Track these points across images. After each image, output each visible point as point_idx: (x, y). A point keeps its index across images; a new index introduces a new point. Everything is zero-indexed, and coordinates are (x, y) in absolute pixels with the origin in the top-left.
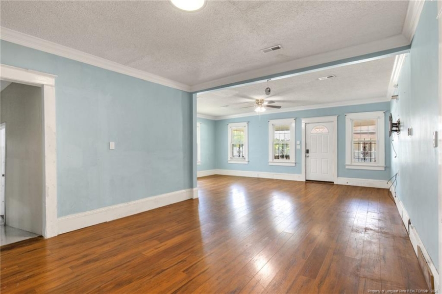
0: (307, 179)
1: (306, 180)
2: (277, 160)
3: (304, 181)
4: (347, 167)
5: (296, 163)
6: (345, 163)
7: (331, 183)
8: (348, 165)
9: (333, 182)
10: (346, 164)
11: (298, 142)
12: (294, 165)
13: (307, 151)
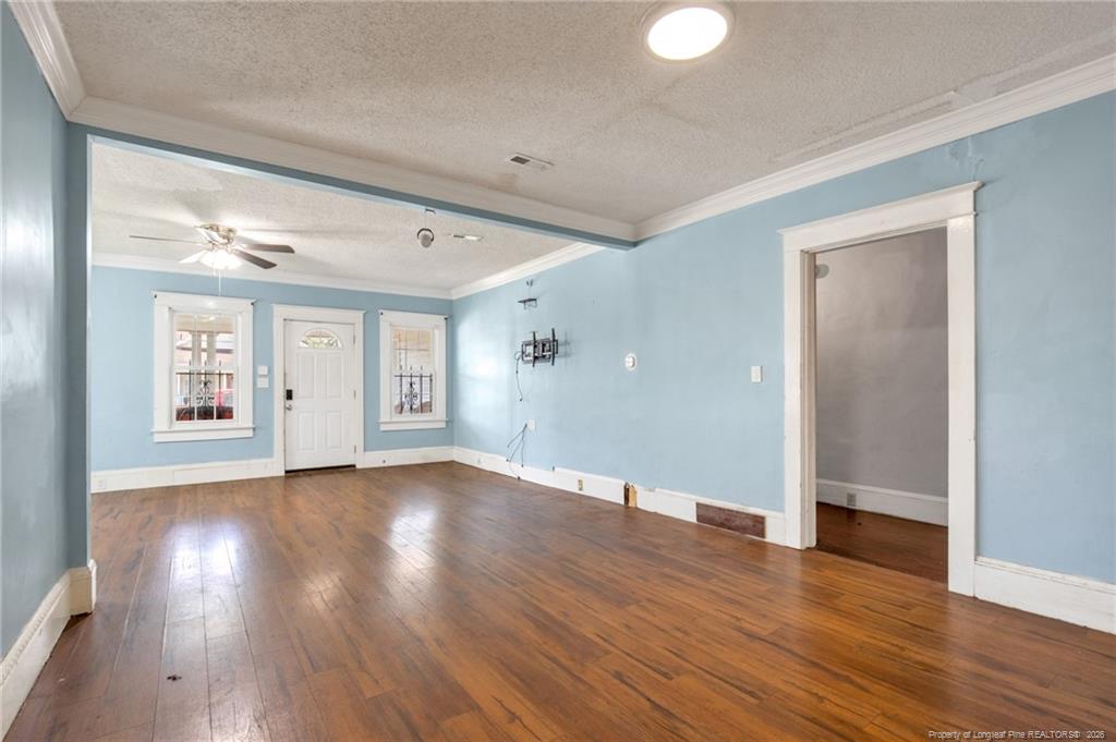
0: (288, 469)
1: (287, 472)
2: (186, 425)
3: (283, 474)
4: (383, 428)
5: (254, 429)
6: (379, 417)
7: (350, 468)
8: (386, 423)
9: (354, 466)
10: (382, 420)
11: (263, 370)
12: (250, 433)
13: (289, 395)
